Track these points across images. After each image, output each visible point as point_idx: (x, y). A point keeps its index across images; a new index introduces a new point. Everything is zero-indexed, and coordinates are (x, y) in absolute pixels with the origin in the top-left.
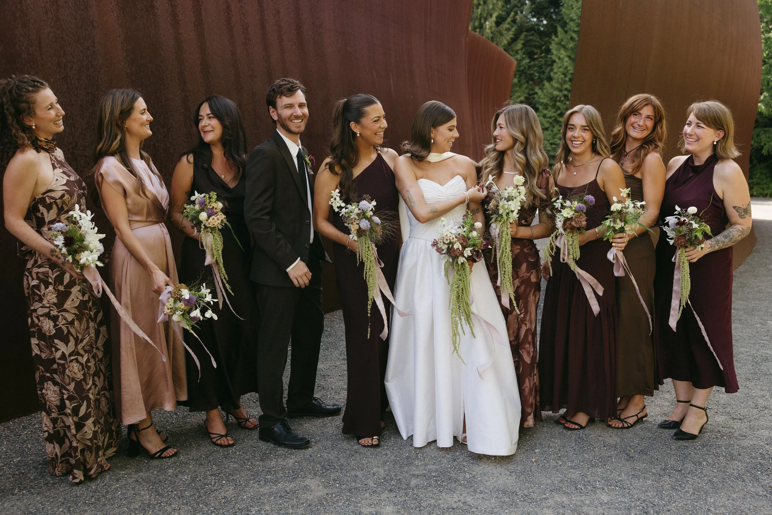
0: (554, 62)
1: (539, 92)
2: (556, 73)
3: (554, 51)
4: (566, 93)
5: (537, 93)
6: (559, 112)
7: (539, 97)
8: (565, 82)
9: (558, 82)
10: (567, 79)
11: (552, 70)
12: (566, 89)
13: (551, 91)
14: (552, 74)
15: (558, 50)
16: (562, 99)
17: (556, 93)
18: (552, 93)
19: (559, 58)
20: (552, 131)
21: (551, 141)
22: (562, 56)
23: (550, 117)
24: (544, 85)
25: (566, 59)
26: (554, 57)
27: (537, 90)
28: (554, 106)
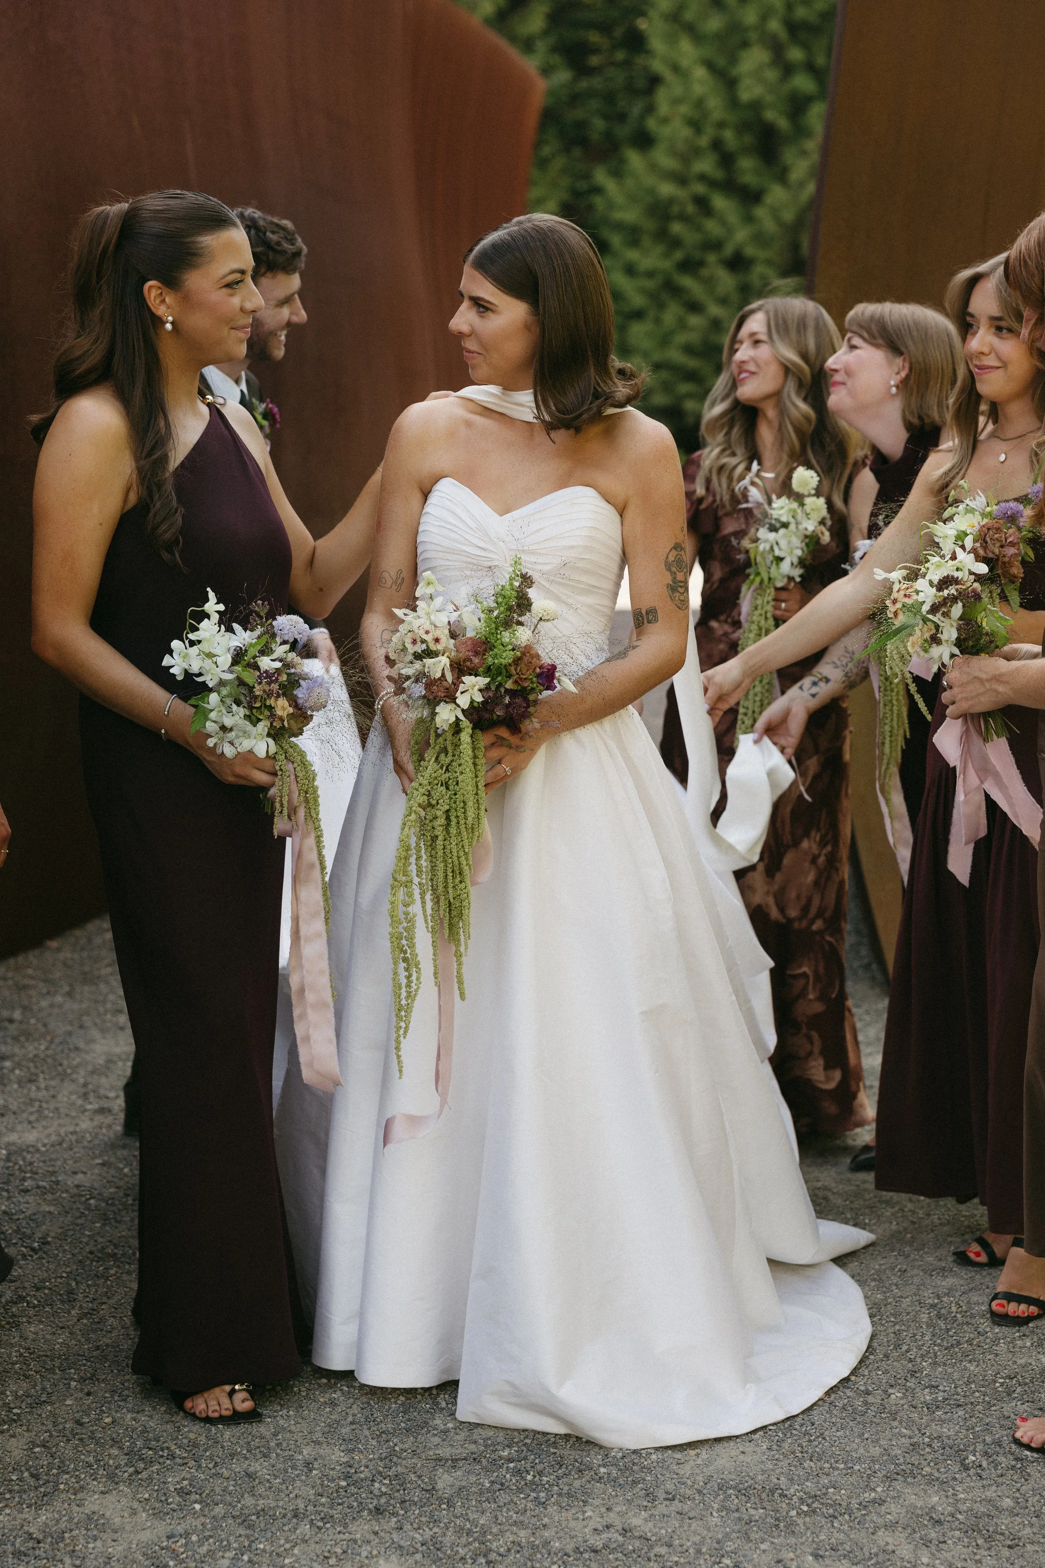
0: (655, 81)
1: (611, 186)
2: (665, 121)
3: (657, 44)
4: (700, 188)
5: (598, 190)
6: (679, 255)
7: (611, 205)
8: (697, 152)
9: (673, 152)
10: (704, 141)
11: (650, 109)
12: (703, 178)
13: (650, 180)
14: (651, 124)
15: (671, 40)
16: (690, 209)
17: (667, 189)
18: (652, 191)
19: (676, 68)
20: (658, 321)
21: (657, 357)
22: (685, 63)
23: (650, 274)
24: (622, 161)
25: (700, 73)
26: (658, 66)
27: (601, 176)
28: (662, 235)
